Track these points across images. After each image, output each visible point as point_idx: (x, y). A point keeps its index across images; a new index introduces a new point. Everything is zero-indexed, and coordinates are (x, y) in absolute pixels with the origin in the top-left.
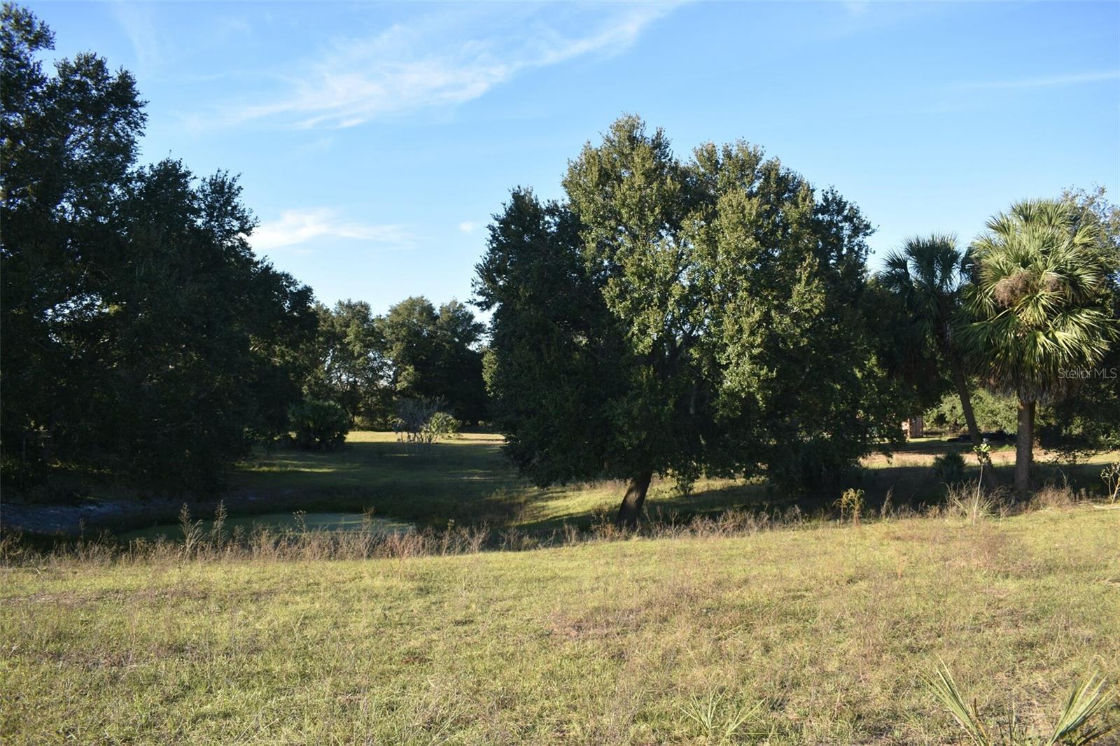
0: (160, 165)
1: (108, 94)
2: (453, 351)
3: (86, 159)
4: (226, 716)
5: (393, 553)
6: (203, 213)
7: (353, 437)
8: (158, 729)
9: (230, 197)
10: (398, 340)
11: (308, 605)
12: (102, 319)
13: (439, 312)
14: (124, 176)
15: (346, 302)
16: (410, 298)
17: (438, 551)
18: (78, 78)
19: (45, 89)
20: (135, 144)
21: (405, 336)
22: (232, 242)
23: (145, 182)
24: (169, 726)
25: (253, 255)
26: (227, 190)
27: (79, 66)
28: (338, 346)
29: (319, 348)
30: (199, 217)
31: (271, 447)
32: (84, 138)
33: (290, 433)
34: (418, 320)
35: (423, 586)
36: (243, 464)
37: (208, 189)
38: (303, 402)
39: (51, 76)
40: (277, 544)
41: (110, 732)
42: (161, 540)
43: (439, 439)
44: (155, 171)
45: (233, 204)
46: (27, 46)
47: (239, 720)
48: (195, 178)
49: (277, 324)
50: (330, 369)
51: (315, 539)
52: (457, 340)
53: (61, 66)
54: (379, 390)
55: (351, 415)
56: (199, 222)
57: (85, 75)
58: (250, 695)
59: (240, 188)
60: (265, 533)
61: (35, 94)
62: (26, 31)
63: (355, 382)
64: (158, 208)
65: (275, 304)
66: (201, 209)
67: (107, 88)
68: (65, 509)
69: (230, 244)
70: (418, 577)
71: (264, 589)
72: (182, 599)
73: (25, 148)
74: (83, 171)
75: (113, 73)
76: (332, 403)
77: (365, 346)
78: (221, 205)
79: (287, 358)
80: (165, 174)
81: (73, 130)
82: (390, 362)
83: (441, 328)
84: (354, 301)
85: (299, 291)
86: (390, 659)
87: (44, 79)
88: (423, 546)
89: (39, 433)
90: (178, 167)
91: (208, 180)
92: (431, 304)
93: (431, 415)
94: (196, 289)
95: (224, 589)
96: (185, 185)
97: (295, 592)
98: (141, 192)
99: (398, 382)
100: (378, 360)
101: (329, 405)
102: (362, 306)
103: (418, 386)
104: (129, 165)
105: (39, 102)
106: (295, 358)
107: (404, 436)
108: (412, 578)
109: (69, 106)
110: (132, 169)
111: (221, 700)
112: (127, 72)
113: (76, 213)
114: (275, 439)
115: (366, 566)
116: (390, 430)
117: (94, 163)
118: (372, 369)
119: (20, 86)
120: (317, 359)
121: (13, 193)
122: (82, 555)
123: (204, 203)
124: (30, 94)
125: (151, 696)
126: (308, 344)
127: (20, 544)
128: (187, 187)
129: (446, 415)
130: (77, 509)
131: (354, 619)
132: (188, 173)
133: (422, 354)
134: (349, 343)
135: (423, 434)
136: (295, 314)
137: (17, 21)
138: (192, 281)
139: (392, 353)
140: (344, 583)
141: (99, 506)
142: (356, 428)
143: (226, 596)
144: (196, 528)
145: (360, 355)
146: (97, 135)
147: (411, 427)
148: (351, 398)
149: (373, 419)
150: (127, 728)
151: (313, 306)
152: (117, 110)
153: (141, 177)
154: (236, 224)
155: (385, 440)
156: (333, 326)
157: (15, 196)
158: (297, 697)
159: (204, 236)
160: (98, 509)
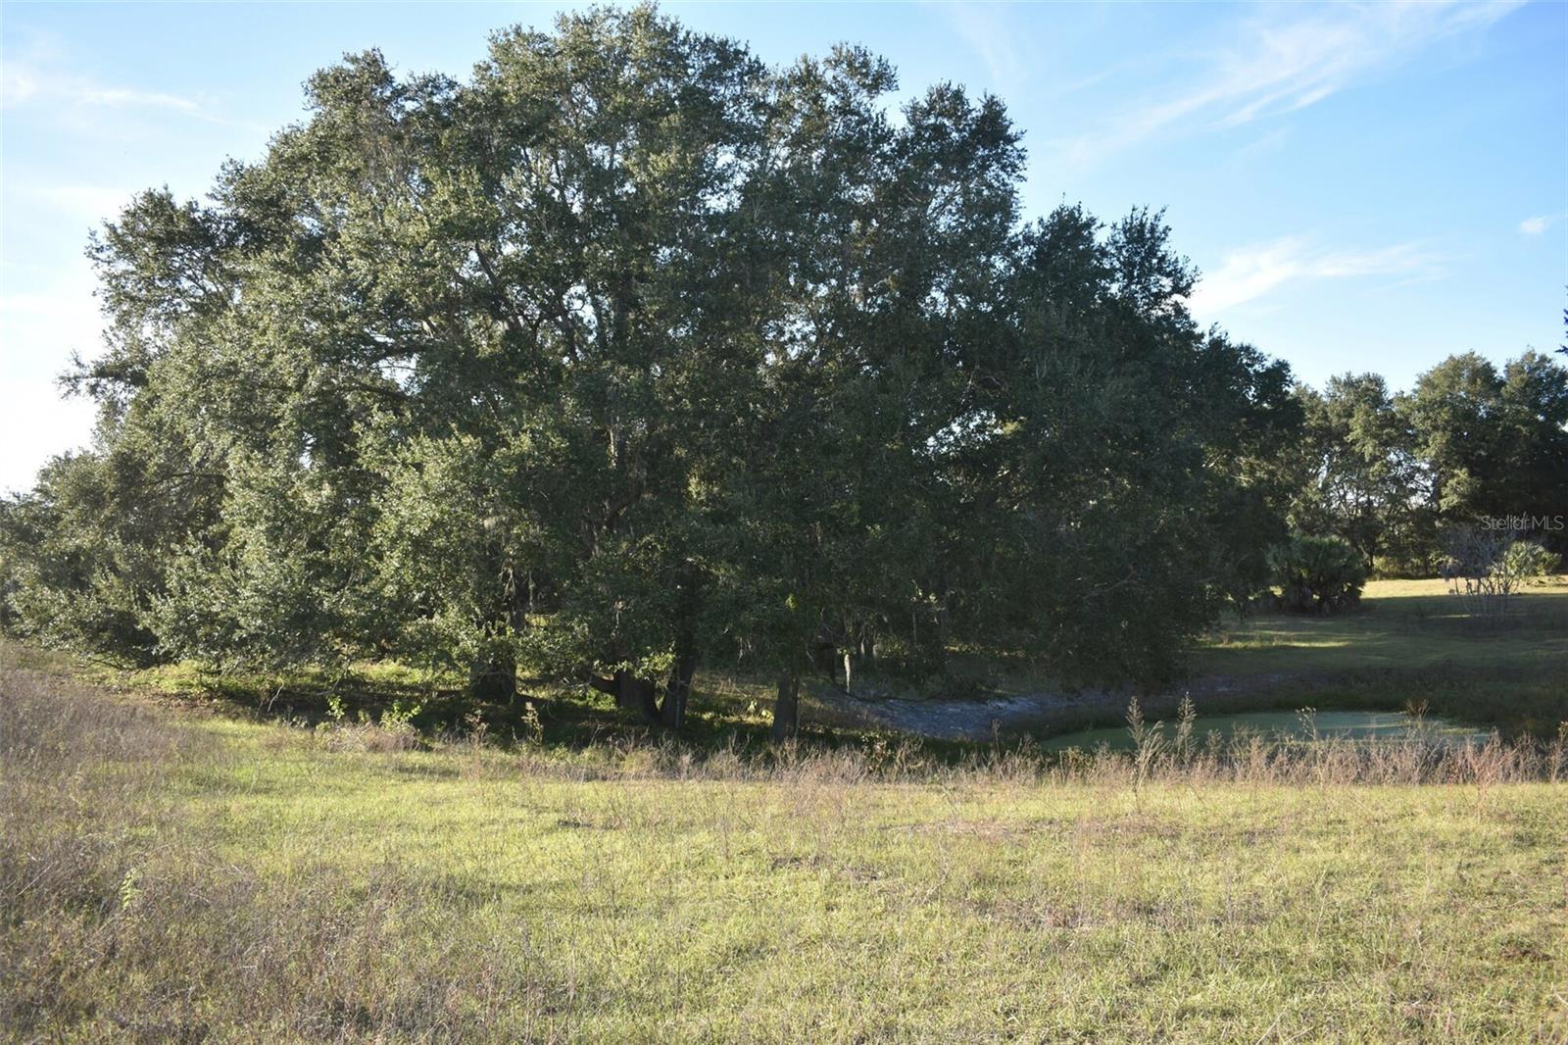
0: (1052, 216)
1: (972, 132)
2: (1536, 438)
3: (954, 228)
4: (1226, 1014)
5: (1469, 776)
6: (1119, 275)
7: (1373, 590)
8: (1130, 1023)
9: (1153, 244)
10: (1436, 428)
11: (1332, 855)
12: (999, 442)
13: (1504, 376)
14: (1006, 242)
15: (1344, 378)
16: (1451, 358)
17: (1543, 774)
18: (932, 121)
19: (894, 145)
20: (1015, 195)
21: (1446, 421)
22: (1163, 310)
23: (1034, 244)
24: (1145, 1019)
25: (1195, 325)
26: (1148, 236)
27: (932, 104)
28: (1337, 448)
29: (1307, 454)
30: (1113, 281)
31: (1245, 611)
32: (949, 200)
33: (1272, 589)
34: (1468, 392)
35: (1523, 833)
36: (1205, 638)
37: (1122, 239)
38: (1290, 540)
39: (899, 128)
40: (1271, 757)
41: (1065, 1018)
42: (1103, 749)
43: (1522, 587)
44: (1047, 227)
45: (1160, 254)
46: (865, 93)
47: (1245, 1022)
48: (1102, 226)
49: (1240, 425)
50: (1326, 486)
51: (1331, 749)
52: (1541, 418)
53: (909, 109)
54: (1411, 512)
55: (1366, 555)
56: (1114, 288)
57: (941, 114)
58: (1258, 986)
59: (1167, 229)
60: (1255, 743)
61: (883, 155)
62: (861, 74)
63: (1370, 502)
64: (1056, 278)
65: (1234, 394)
66: (1114, 270)
67: (969, 125)
68: (967, 707)
69: (1160, 313)
70: (1513, 816)
71: (1260, 826)
72: (1141, 836)
73: (879, 228)
74: (954, 246)
75: (975, 103)
76: (1335, 538)
77: (1381, 444)
78: (1142, 258)
79: (1258, 474)
80: (1061, 228)
81: (935, 192)
82: (1425, 466)
83: (1511, 401)
84: (1356, 375)
85: (1268, 370)
86: (1479, 950)
87: (891, 132)
88: (1517, 765)
89: (930, 605)
90: (1077, 215)
91: (1119, 226)
92: (1488, 364)
93: (1505, 547)
94: (1121, 385)
95: (1199, 824)
96: (1089, 239)
97: (1308, 833)
98: (1031, 262)
99: (1441, 497)
100: (1405, 465)
101: (1331, 541)
102: (1370, 381)
103: (1478, 501)
104: (1011, 225)
105: (889, 164)
106: (1272, 473)
107: (1460, 585)
108: (1502, 818)
109: (925, 161)
110: (1016, 229)
111: (1214, 991)
112: (993, 97)
113: (950, 304)
114: (1251, 598)
115: (1420, 796)
116: (1434, 576)
117: (966, 231)
118: (1396, 480)
119: (862, 149)
120: (1305, 471)
121: (870, 290)
122: (999, 769)
123: (1118, 259)
124: (877, 156)
125: (1114, 974)
126: (1289, 450)
127: (919, 754)
128: (1092, 241)
129: (1530, 546)
130: (983, 706)
131: (1409, 881)
132: (1092, 221)
133: (1481, 447)
134: (1354, 443)
135: (1493, 579)
136: (1265, 405)
137: (850, 65)
138: (1113, 375)
139: (1427, 451)
140: (1385, 821)
141: (1011, 702)
142: (1377, 576)
143: (1203, 835)
144: (1154, 734)
145: (1374, 459)
146: (966, 192)
147: (1471, 568)
148: (1364, 529)
149: (1403, 561)
150: (1086, 1016)
151: (1292, 390)
152: (986, 152)
153: (1028, 239)
154: (1167, 283)
155: (1427, 593)
156: (1326, 417)
157: (874, 294)
158: (1332, 997)
159: (1121, 309)
160: (1009, 706)
